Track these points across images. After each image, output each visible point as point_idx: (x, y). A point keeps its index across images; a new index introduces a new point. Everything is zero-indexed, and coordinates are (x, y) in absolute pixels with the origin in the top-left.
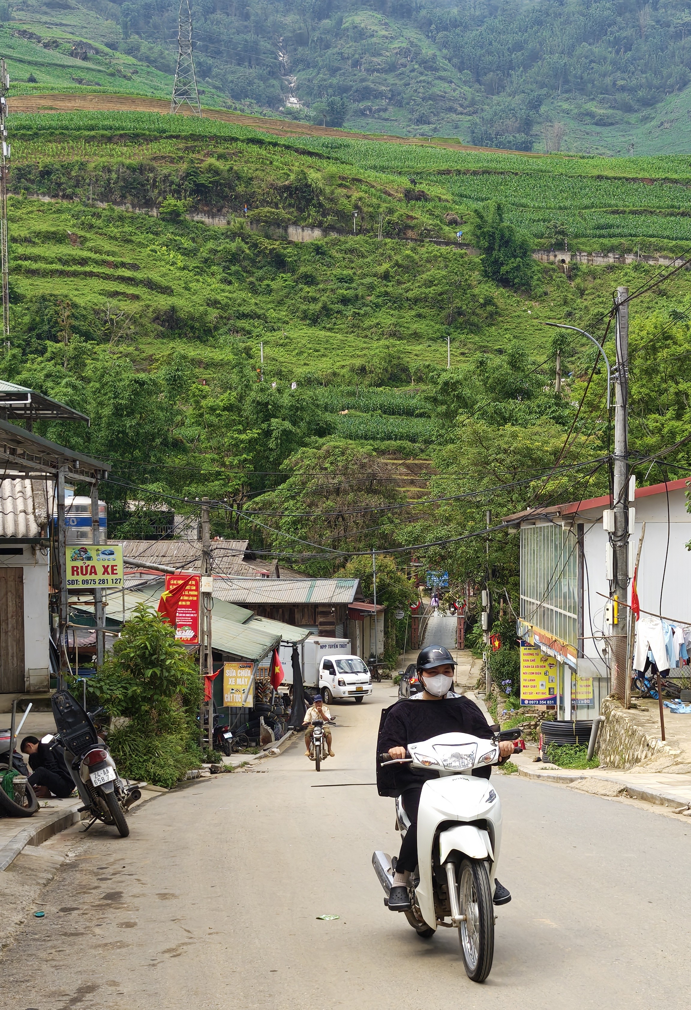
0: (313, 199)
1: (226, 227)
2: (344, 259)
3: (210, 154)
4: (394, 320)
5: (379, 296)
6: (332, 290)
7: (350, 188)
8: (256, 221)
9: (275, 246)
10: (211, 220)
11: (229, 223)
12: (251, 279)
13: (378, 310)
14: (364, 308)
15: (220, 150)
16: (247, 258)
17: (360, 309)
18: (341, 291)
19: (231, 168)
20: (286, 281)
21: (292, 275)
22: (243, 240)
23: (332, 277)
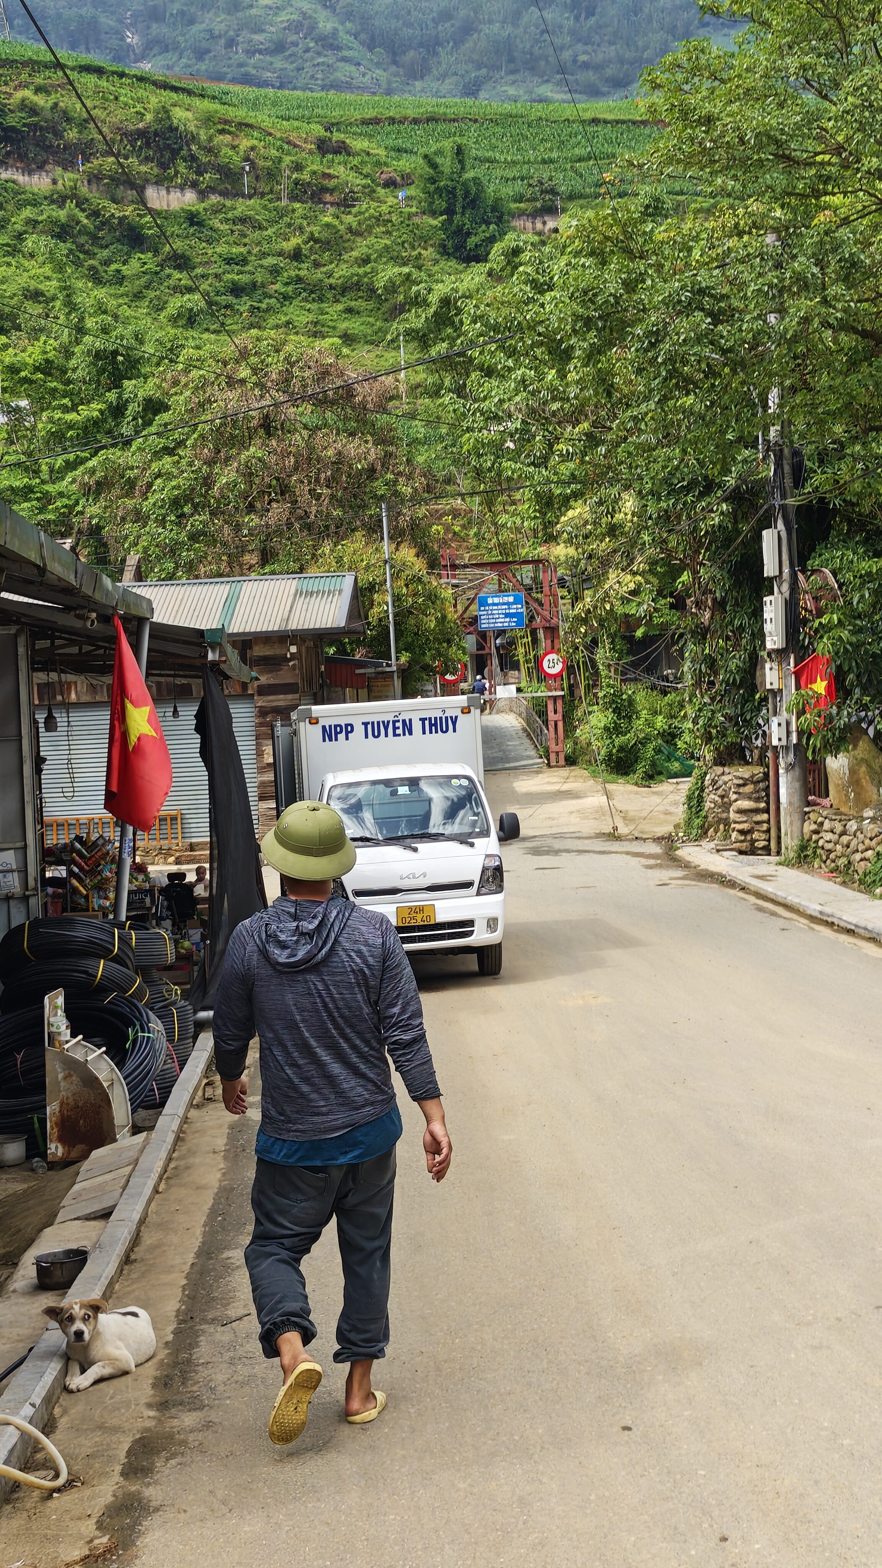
0: (181, 149)
1: (51, 187)
2: (232, 231)
3: (22, 86)
4: (311, 317)
5: (287, 284)
6: (217, 276)
7: (237, 136)
8: (94, 178)
9: (127, 213)
10: (27, 178)
11: (55, 182)
12: (91, 262)
13: (287, 303)
14: (267, 301)
15: (39, 80)
16: (84, 231)
17: (260, 301)
18: (229, 276)
19: (56, 105)
20: (145, 263)
21: (155, 256)
22: (77, 205)
23: (216, 258)
